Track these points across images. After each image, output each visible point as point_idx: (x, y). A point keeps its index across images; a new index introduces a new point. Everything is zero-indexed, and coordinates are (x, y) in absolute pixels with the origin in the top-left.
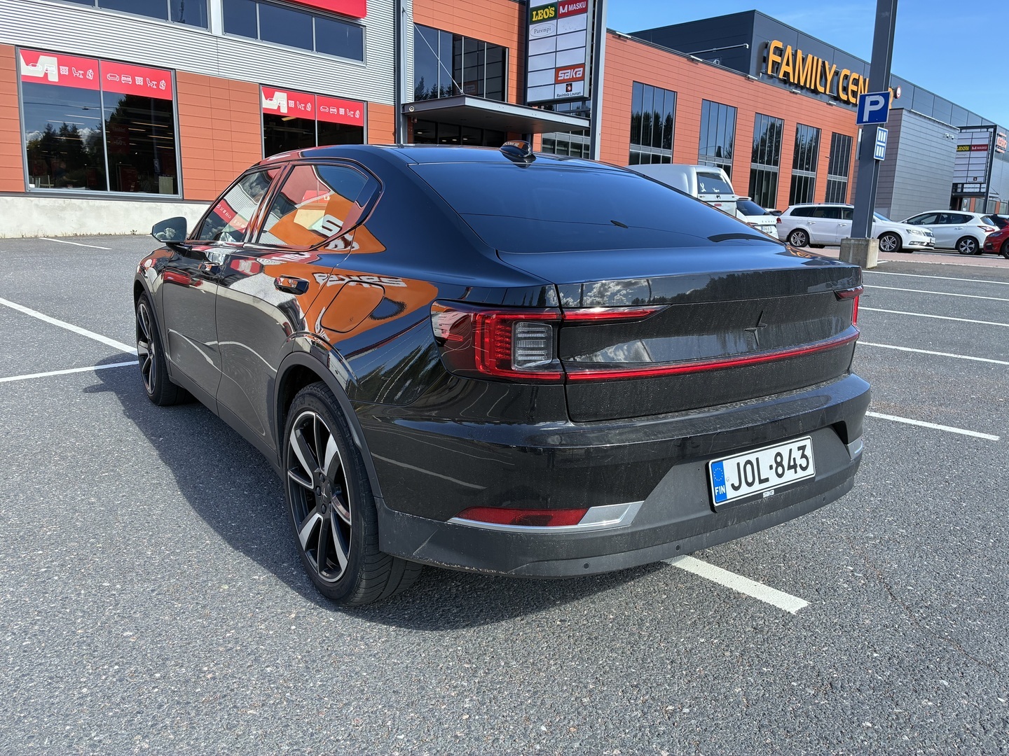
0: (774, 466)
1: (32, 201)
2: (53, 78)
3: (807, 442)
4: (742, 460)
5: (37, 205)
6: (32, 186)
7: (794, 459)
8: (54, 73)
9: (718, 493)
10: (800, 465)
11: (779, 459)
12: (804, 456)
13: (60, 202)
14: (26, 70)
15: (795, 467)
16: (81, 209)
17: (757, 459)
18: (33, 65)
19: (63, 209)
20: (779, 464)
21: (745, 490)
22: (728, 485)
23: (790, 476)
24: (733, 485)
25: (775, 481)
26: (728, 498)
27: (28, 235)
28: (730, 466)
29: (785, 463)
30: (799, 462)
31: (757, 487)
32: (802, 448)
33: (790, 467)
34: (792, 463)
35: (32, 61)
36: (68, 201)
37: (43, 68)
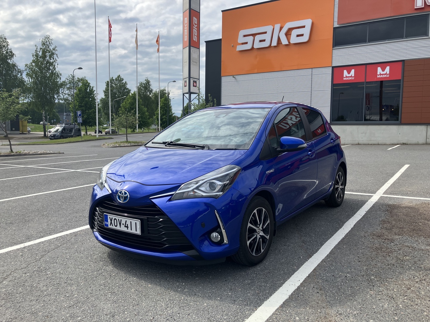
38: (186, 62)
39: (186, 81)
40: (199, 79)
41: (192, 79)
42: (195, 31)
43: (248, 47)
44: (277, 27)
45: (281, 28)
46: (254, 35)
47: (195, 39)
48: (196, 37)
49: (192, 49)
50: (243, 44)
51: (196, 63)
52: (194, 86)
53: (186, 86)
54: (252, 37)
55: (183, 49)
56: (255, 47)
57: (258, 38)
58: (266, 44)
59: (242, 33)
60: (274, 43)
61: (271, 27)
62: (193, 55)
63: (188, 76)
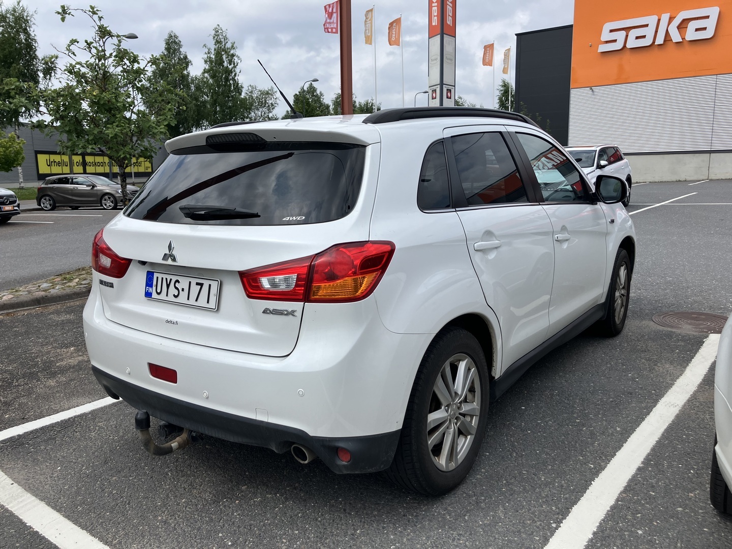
38: (436, 59)
39: (435, 90)
40: (455, 86)
41: (446, 86)
42: (449, 8)
43: (618, 46)
44: (665, 17)
45: (671, 19)
46: (627, 29)
47: (449, 21)
48: (450, 18)
49: (446, 38)
50: (607, 42)
51: (451, 60)
52: (447, 98)
53: (435, 98)
54: (624, 33)
55: (429, 38)
56: (629, 46)
57: (633, 34)
58: (647, 42)
59: (608, 26)
60: (660, 40)
61: (655, 18)
62: (448, 49)
63: (438, 82)
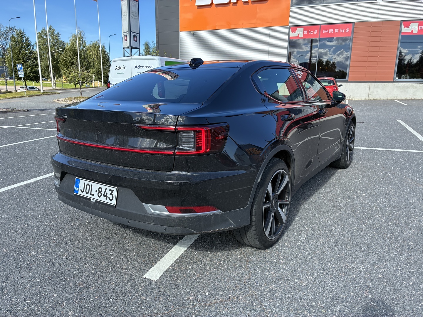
0: (98, 191)
1: (395, 85)
2: (415, 32)
3: (115, 190)
4: (87, 183)
5: (397, 86)
6: (397, 78)
7: (107, 193)
8: (416, 29)
9: (76, 189)
10: (109, 197)
11: (100, 190)
12: (111, 194)
13: (407, 85)
14: (404, 30)
15: (106, 196)
16: (416, 88)
17: (92, 185)
18: (407, 28)
19: (408, 88)
20: (100, 192)
21: (84, 194)
22: (80, 189)
23: (103, 199)
24: (81, 190)
25: (96, 197)
26: (79, 193)
27: (390, 99)
28: (82, 182)
29: (103, 193)
30: (109, 195)
31: (89, 195)
32: (112, 191)
33: (104, 196)
34: (105, 194)
35: (407, 26)
36: (411, 84)
37: (411, 28)
39: (126, 35)
40: (139, 34)
41: (133, 33)
49: (131, 1)
51: (136, 17)
52: (134, 40)
62: (133, 9)
63: (128, 30)
